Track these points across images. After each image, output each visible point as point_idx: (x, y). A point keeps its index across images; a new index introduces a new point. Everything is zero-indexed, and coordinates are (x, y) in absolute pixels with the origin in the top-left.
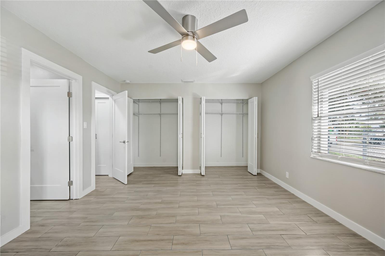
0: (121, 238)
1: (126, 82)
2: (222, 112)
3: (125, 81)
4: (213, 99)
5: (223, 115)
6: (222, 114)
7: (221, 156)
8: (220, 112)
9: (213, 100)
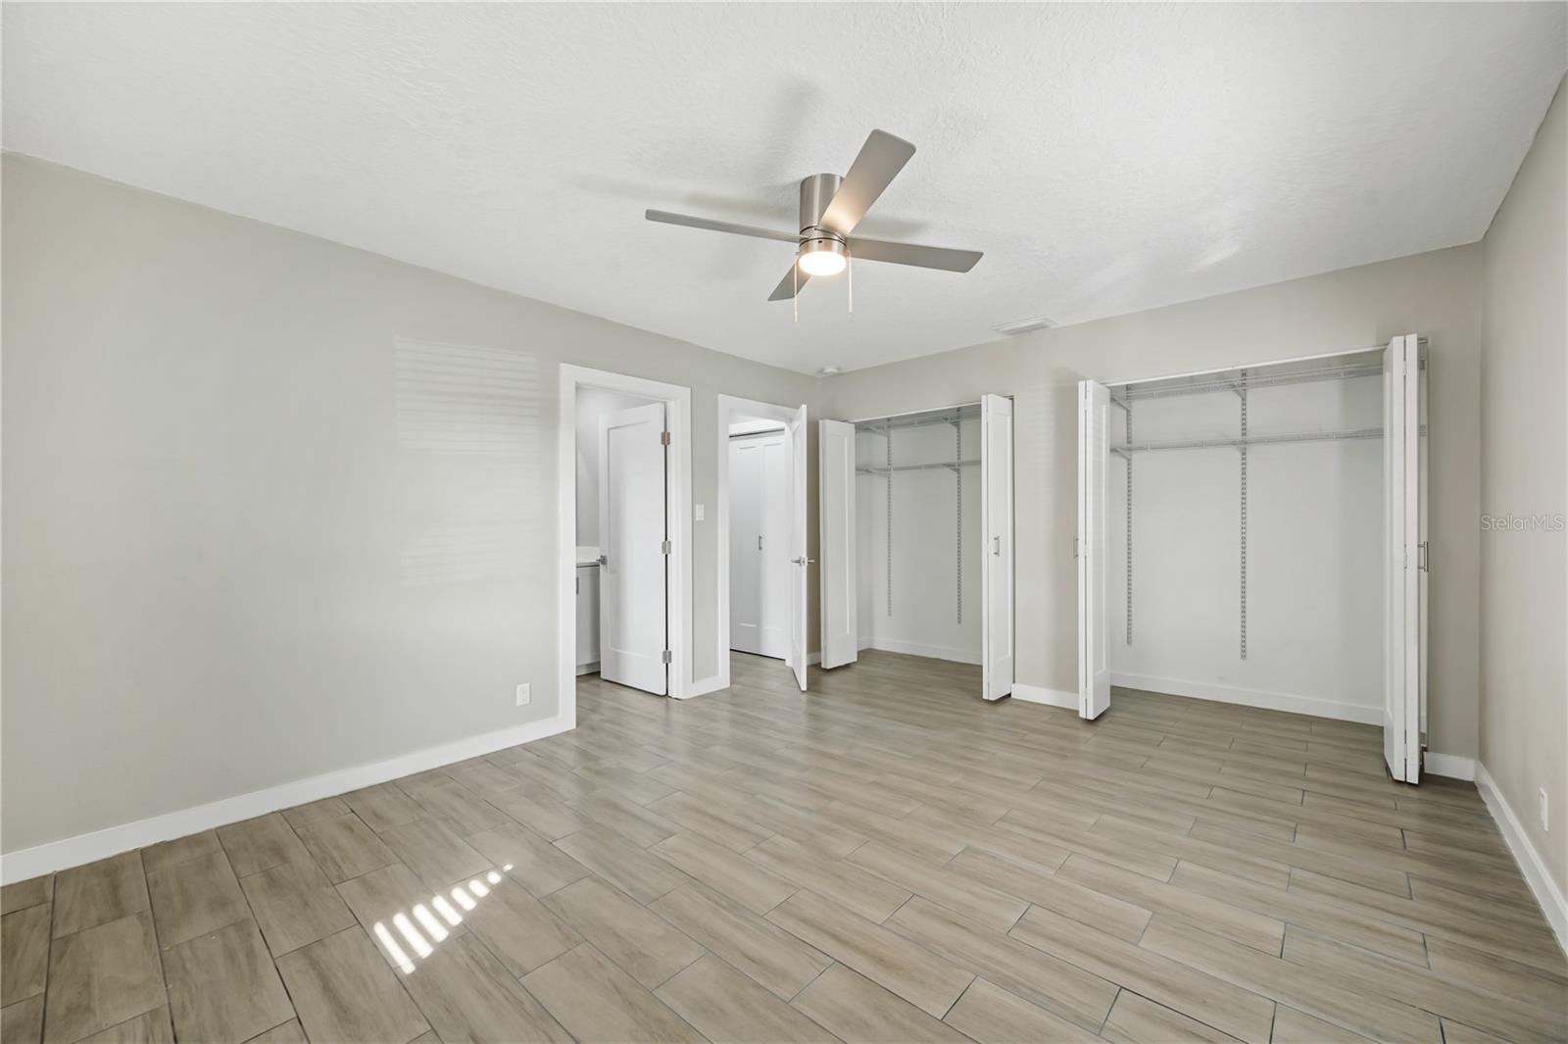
0: (679, 794)
1: (826, 373)
2: (1244, 434)
3: (821, 371)
4: (1191, 377)
5: (1253, 452)
6: (1243, 444)
7: (1244, 657)
8: (1237, 435)
9: (1192, 379)
